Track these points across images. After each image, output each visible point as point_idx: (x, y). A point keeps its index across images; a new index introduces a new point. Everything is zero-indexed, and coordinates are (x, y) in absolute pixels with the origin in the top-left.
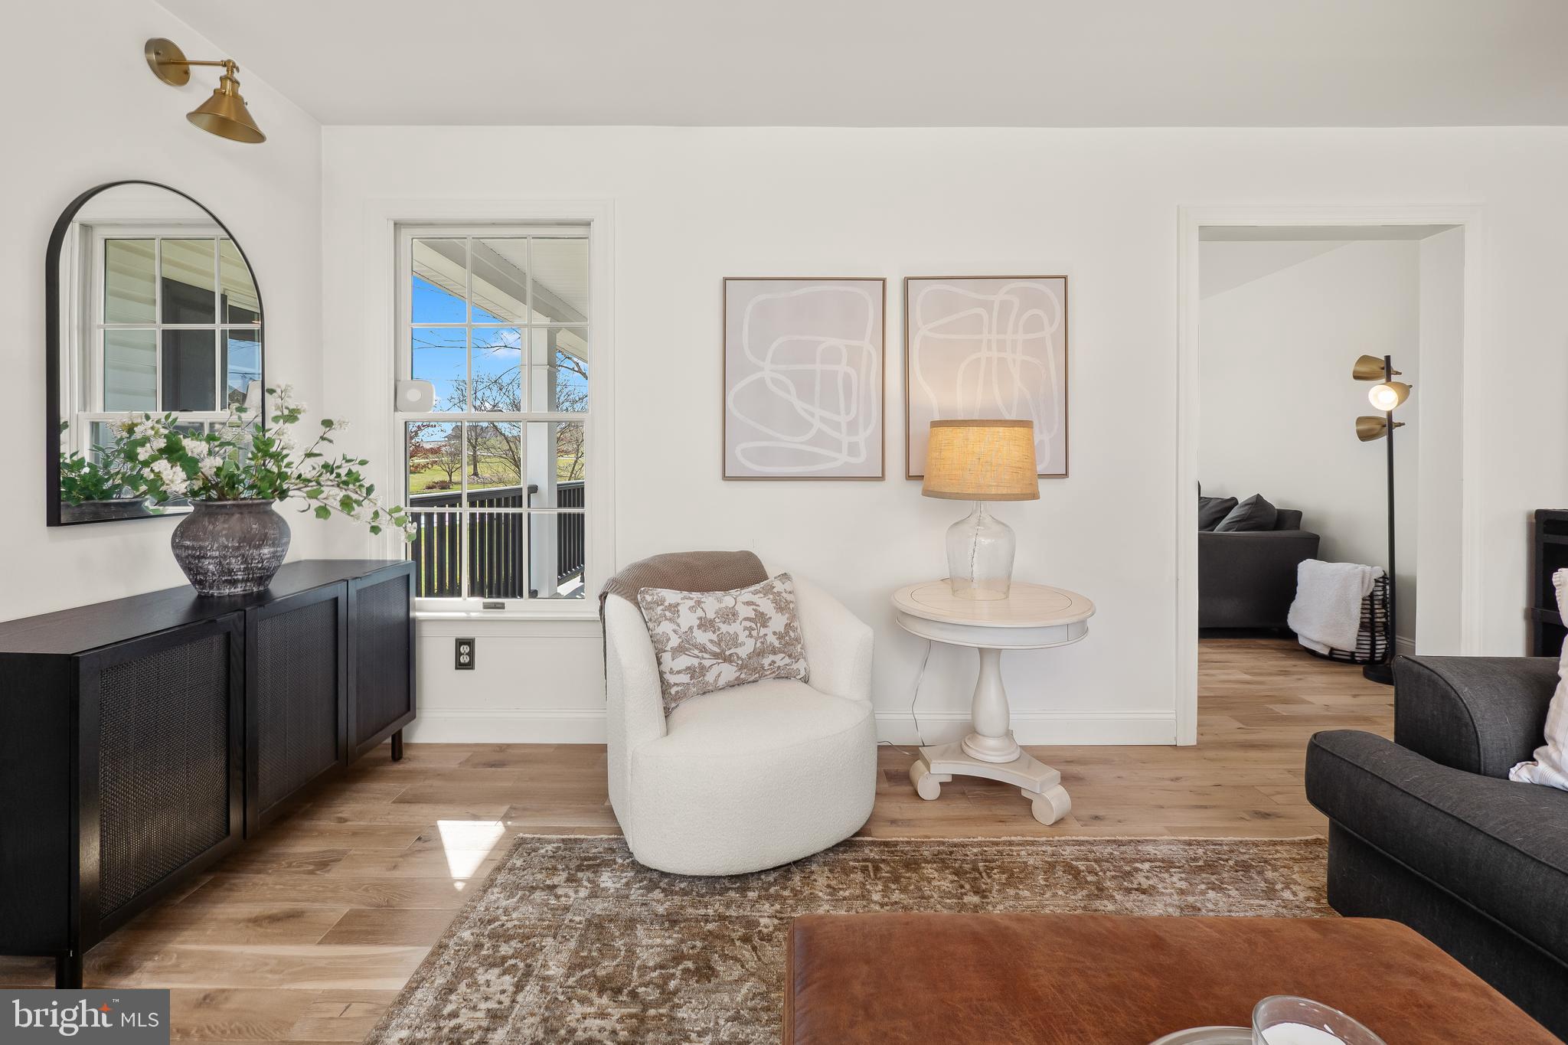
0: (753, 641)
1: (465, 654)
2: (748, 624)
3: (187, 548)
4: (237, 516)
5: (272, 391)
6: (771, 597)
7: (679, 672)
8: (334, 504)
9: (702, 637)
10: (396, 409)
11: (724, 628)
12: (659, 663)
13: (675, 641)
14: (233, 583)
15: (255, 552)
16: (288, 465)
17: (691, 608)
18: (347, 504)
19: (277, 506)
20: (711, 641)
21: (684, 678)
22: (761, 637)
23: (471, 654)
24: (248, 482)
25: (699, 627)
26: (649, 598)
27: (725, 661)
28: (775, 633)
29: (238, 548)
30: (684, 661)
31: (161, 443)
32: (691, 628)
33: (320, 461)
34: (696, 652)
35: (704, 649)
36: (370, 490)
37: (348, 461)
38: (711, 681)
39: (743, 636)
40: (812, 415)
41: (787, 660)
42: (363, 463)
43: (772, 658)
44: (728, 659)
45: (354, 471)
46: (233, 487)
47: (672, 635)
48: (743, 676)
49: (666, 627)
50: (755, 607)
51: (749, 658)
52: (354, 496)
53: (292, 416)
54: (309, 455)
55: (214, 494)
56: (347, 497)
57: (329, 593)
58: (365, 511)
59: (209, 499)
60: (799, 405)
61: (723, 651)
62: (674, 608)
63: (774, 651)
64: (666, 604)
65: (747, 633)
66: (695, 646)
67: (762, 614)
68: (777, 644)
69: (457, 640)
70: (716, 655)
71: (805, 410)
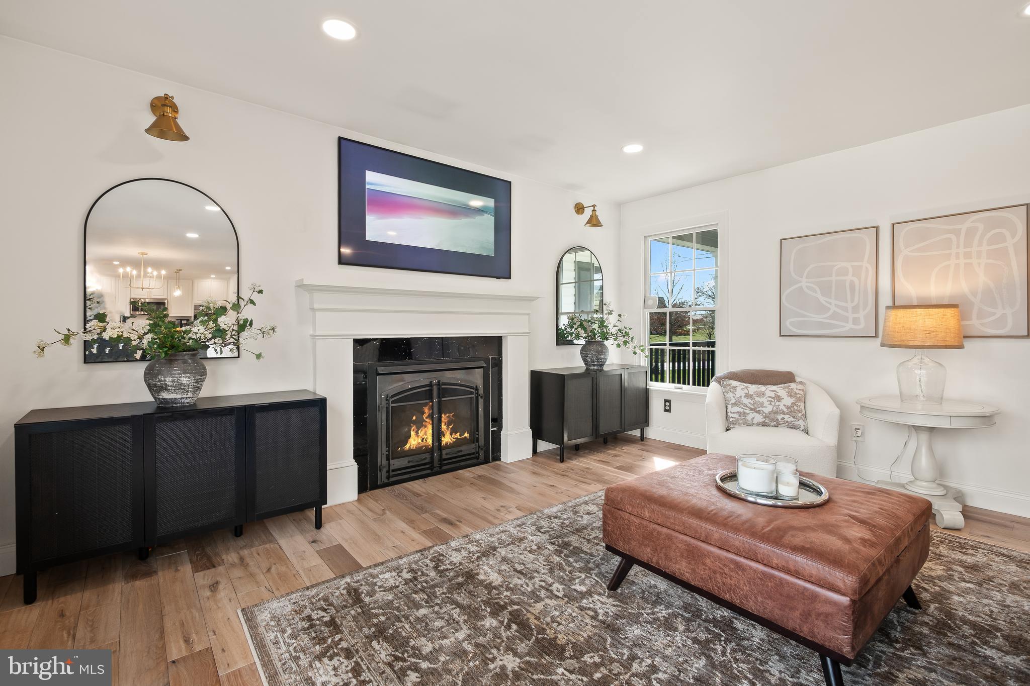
0: (772, 407)
1: (668, 406)
2: (770, 399)
3: (584, 354)
4: (595, 345)
5: (605, 304)
6: (787, 390)
7: (734, 413)
8: (621, 343)
9: (746, 401)
10: (644, 308)
11: (757, 399)
12: (727, 409)
13: (733, 401)
14: (594, 365)
15: (600, 356)
16: (609, 329)
17: (742, 389)
18: (625, 343)
19: (606, 343)
20: (750, 403)
21: (737, 416)
22: (776, 406)
23: (670, 406)
24: (598, 335)
25: (745, 396)
26: (725, 383)
27: (756, 412)
28: (784, 405)
29: (595, 355)
30: (736, 409)
31: (579, 324)
32: (741, 397)
33: (617, 328)
34: (742, 406)
35: (746, 406)
36: (632, 338)
37: (626, 328)
38: (750, 420)
39: (766, 404)
40: (830, 303)
41: (792, 419)
42: (630, 329)
43: (782, 416)
44: (758, 412)
45: (627, 332)
46: (594, 336)
47: (732, 398)
48: (767, 421)
49: (730, 395)
50: (775, 393)
51: (770, 414)
52: (628, 340)
53: (610, 313)
54: (614, 326)
55: (590, 338)
56: (625, 340)
57: (619, 372)
58: (631, 346)
59: (589, 339)
60: (822, 299)
61: (756, 408)
62: (735, 388)
63: (784, 413)
64: (732, 386)
65: (769, 403)
66: (742, 404)
67: (779, 396)
68: (785, 410)
69: (665, 400)
70: (751, 409)
71: (826, 301)
